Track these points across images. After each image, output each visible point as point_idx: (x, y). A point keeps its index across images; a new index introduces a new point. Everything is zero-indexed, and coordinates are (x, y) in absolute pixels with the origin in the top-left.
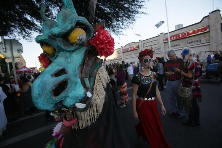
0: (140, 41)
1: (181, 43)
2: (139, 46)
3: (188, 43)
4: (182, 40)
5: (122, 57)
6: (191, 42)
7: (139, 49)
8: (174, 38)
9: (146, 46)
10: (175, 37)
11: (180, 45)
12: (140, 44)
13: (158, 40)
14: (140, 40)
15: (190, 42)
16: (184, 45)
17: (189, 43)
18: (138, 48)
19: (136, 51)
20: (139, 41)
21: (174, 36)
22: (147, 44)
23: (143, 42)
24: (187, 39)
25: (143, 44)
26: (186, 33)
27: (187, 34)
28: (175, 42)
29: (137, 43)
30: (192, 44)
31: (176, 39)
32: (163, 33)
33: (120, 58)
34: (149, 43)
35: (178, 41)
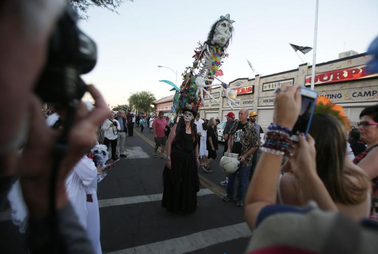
0: (258, 77)
1: (343, 93)
2: (254, 86)
3: (360, 94)
4: (347, 86)
5: (220, 107)
6: (370, 92)
7: (253, 93)
8: (329, 78)
9: (267, 89)
10: (332, 77)
11: (341, 96)
12: (256, 85)
13: (293, 79)
14: (258, 75)
15: (365, 92)
16: (350, 99)
17: (363, 94)
18: (251, 92)
19: (247, 97)
20: (256, 76)
21: (331, 74)
22: (269, 86)
23: (264, 81)
24: (359, 85)
25: (264, 84)
26: (359, 68)
27: (361, 71)
28: (330, 88)
29: (252, 81)
30: (372, 97)
31: (334, 81)
32: (306, 64)
33: (217, 107)
34: (274, 84)
35: (337, 87)
